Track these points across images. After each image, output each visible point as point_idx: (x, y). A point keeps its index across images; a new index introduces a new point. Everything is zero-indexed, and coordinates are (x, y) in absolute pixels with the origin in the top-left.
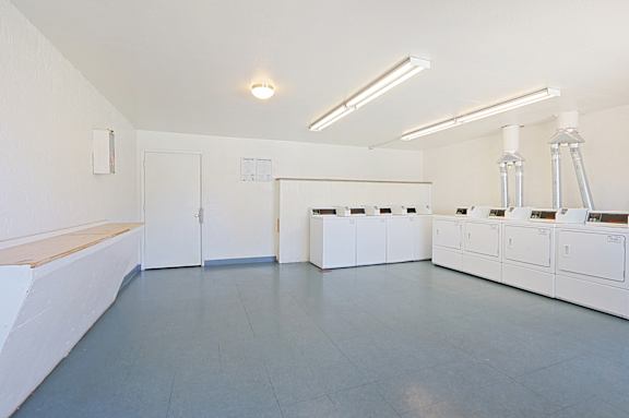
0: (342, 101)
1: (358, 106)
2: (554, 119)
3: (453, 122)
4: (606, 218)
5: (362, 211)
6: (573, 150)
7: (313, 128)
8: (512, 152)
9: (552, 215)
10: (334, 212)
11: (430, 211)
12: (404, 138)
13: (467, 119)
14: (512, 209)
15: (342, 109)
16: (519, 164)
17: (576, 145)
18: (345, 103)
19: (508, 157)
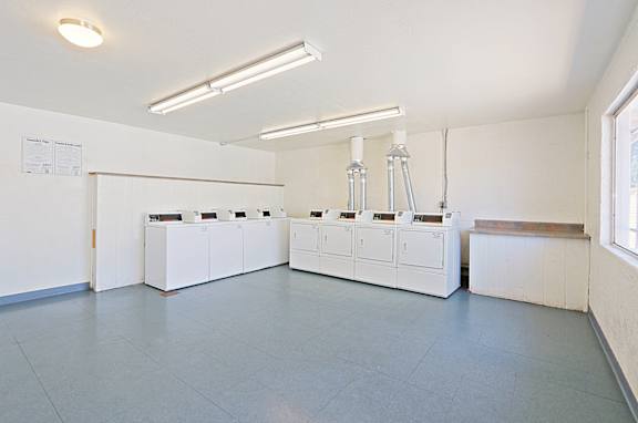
0: (204, 79)
1: (224, 90)
2: (390, 135)
3: (315, 126)
4: (425, 219)
5: (214, 216)
6: (403, 163)
7: (154, 109)
8: (358, 161)
9: (392, 217)
10: (179, 218)
11: (284, 214)
12: (264, 137)
13: (329, 125)
14: (360, 212)
15: (204, 89)
16: (363, 171)
17: (404, 159)
18: (208, 83)
19: (355, 165)
